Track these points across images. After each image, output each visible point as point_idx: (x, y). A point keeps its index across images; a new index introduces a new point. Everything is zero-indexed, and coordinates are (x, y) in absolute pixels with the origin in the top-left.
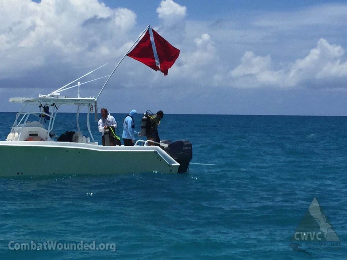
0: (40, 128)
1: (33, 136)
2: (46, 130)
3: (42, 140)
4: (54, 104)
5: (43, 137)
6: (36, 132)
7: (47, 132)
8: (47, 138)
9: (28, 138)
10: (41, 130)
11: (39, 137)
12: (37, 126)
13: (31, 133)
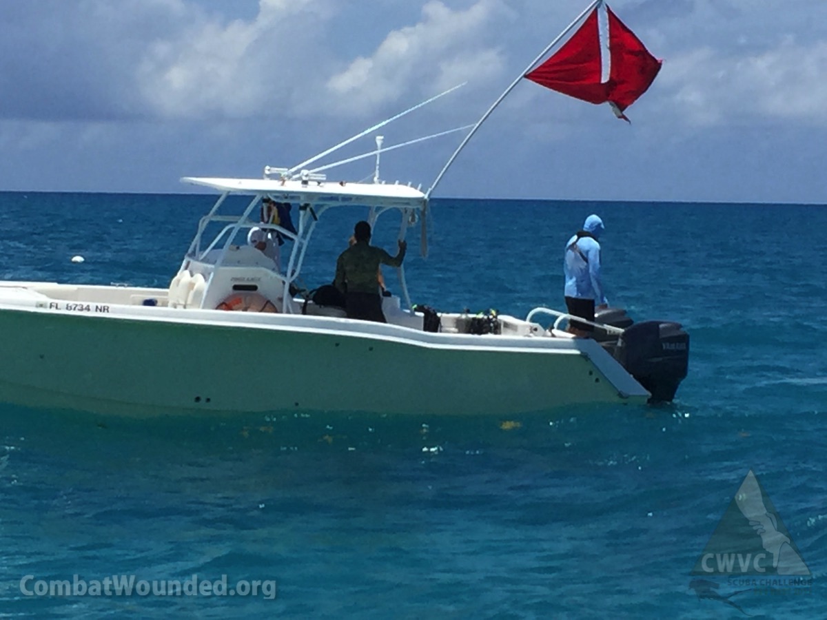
1: (243, 292)
2: (279, 277)
3: (268, 304)
5: (274, 296)
6: (253, 279)
8: (281, 300)
9: (229, 297)
10: (269, 279)
11: (260, 296)
12: (257, 264)
13: (238, 283)
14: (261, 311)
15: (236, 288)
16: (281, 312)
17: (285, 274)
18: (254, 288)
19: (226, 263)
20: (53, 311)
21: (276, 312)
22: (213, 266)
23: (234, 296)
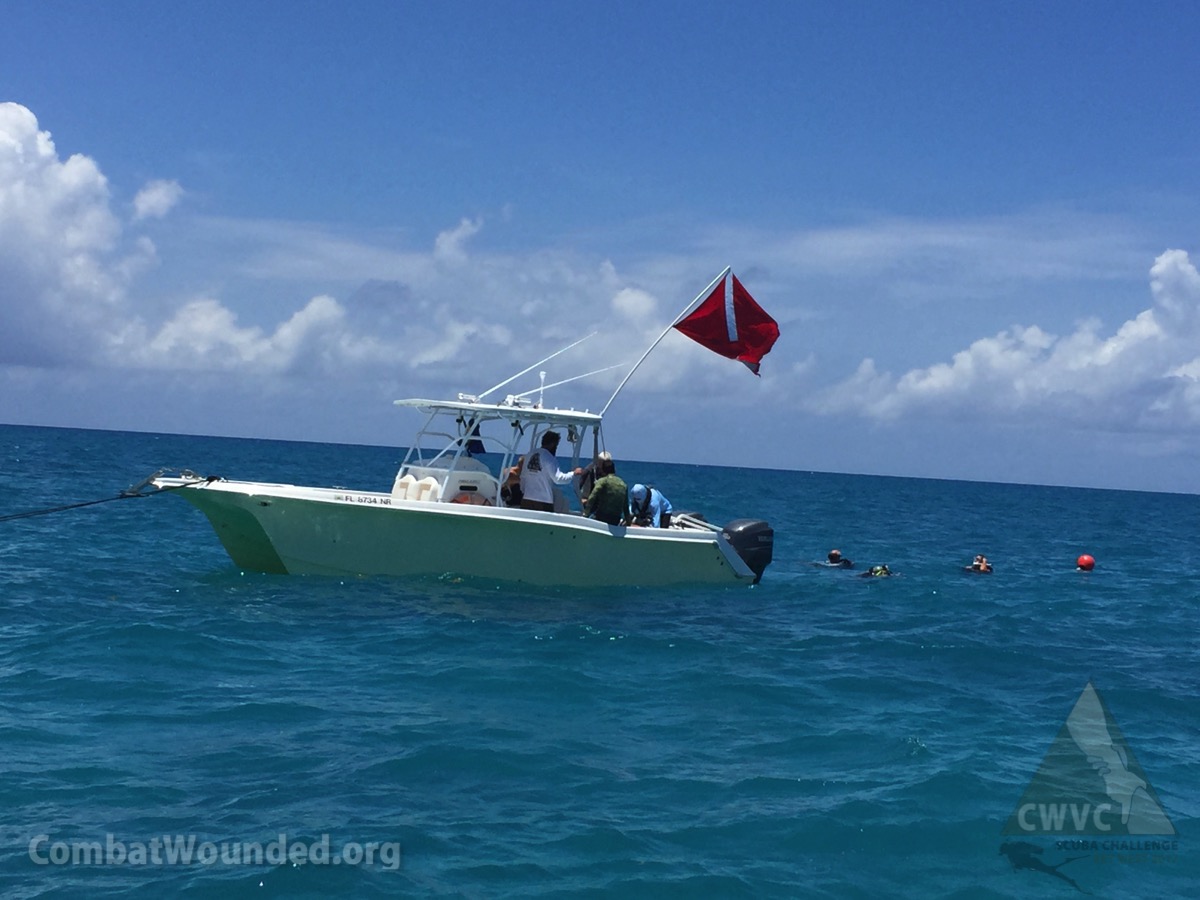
0: (484, 474)
1: (466, 493)
2: (495, 480)
3: (486, 502)
4: (517, 421)
5: (489, 495)
6: (475, 482)
7: (496, 484)
8: (494, 498)
9: (457, 496)
10: (484, 479)
11: (480, 495)
12: (477, 469)
13: (463, 484)
14: (484, 505)
15: (462, 488)
16: (495, 506)
17: (497, 477)
18: (475, 488)
19: (457, 468)
20: (349, 502)
21: (490, 505)
22: (447, 471)
23: (461, 494)
